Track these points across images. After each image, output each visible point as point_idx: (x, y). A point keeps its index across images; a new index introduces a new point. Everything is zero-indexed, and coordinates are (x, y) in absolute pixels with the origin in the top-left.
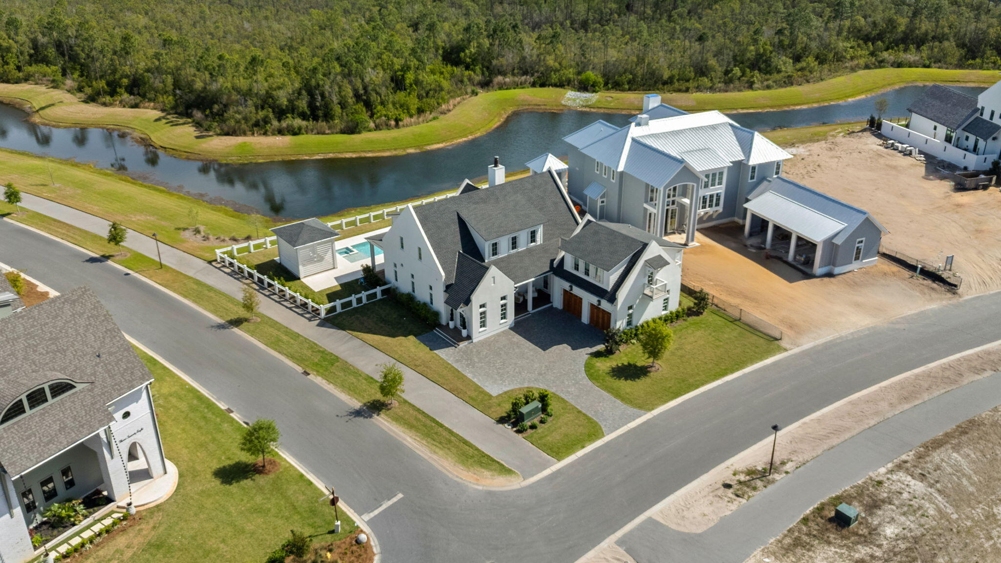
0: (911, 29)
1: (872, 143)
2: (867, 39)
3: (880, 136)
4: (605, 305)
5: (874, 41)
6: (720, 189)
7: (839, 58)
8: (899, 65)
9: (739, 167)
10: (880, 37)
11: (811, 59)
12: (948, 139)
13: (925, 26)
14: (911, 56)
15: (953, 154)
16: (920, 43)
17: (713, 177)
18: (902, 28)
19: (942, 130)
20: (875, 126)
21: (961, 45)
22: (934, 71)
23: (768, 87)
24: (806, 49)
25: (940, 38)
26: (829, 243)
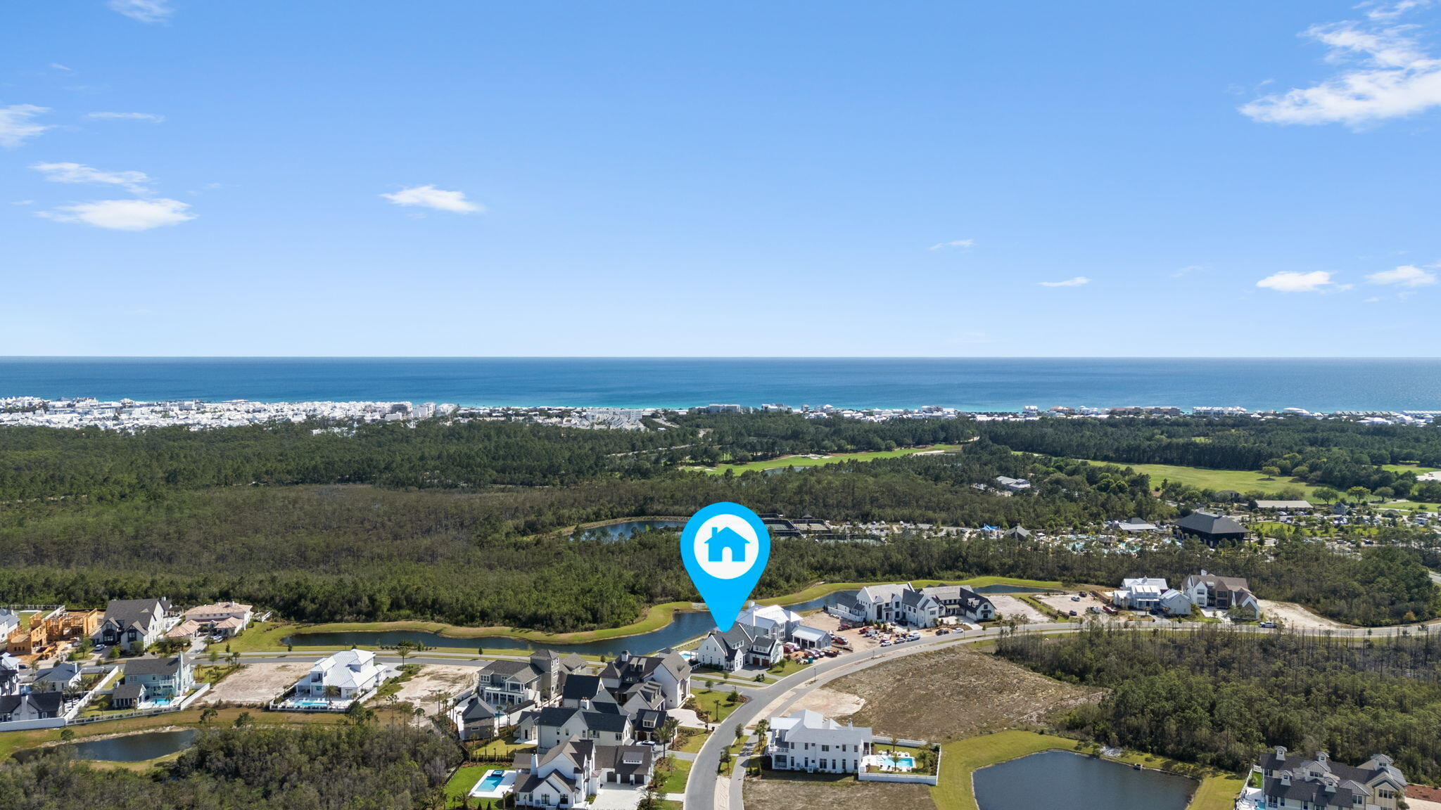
0: (834, 563)
1: (825, 615)
2: (816, 569)
3: (828, 613)
4: (767, 658)
5: (819, 569)
6: (783, 630)
7: (805, 580)
8: (832, 582)
9: (788, 623)
10: (821, 568)
11: (794, 581)
12: (850, 612)
13: (840, 562)
14: (837, 578)
15: (852, 617)
16: (839, 570)
17: (782, 625)
18: (830, 563)
19: (848, 609)
20: (825, 610)
21: (857, 571)
22: (847, 584)
23: (779, 596)
24: (790, 575)
25: (848, 567)
26: (818, 641)
